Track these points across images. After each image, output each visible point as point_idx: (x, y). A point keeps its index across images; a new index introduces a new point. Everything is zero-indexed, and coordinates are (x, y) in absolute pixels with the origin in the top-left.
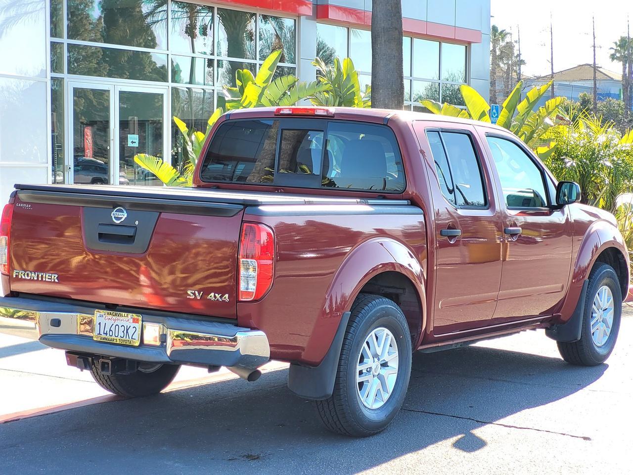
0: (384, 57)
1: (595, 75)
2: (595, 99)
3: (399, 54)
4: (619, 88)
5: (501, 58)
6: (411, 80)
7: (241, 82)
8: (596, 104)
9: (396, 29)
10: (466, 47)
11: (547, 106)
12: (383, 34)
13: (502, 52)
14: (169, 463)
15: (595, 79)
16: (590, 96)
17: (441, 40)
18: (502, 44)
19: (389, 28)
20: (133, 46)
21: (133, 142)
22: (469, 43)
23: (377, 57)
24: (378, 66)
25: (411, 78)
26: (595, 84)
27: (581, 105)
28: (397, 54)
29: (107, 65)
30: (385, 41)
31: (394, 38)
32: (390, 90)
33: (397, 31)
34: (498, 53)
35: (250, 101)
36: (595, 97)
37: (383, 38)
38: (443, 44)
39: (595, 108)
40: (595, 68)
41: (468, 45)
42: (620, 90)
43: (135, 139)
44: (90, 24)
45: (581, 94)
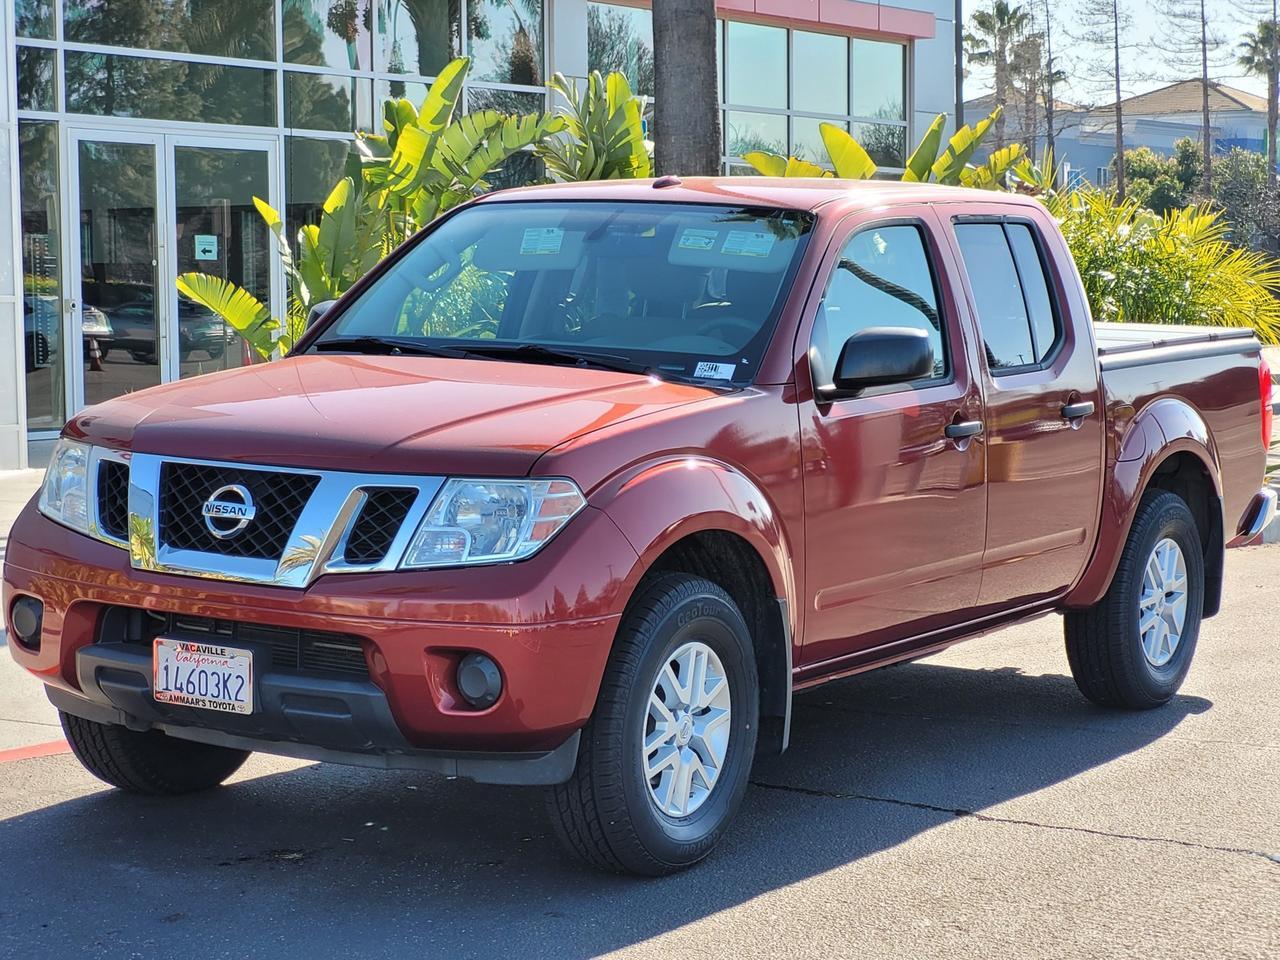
0: (679, 69)
1: (1206, 101)
2: (1207, 151)
3: (709, 64)
4: (1263, 128)
5: (1016, 68)
6: (789, 117)
7: (393, 123)
8: (1208, 161)
9: (702, 12)
10: (905, 47)
11: (992, 162)
12: (674, 22)
13: (1017, 56)
14: (120, 867)
15: (1206, 110)
16: (1197, 144)
17: (850, 33)
18: (1016, 38)
19: (688, 11)
20: (228, 56)
21: (204, 251)
22: (911, 39)
23: (664, 70)
24: (665, 89)
25: (788, 112)
26: (1207, 120)
27: (1180, 163)
28: (704, 64)
29: (198, 97)
30: (679, 38)
31: (698, 31)
32: (690, 137)
33: (703, 17)
34: (1010, 59)
35: (408, 164)
36: (1207, 145)
37: (675, 32)
38: (856, 42)
39: (1207, 169)
40: (1207, 85)
41: (908, 43)
42: (1265, 131)
43: (211, 244)
44: (157, 12)
45: (1180, 142)
